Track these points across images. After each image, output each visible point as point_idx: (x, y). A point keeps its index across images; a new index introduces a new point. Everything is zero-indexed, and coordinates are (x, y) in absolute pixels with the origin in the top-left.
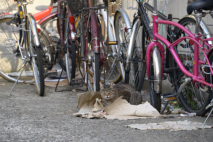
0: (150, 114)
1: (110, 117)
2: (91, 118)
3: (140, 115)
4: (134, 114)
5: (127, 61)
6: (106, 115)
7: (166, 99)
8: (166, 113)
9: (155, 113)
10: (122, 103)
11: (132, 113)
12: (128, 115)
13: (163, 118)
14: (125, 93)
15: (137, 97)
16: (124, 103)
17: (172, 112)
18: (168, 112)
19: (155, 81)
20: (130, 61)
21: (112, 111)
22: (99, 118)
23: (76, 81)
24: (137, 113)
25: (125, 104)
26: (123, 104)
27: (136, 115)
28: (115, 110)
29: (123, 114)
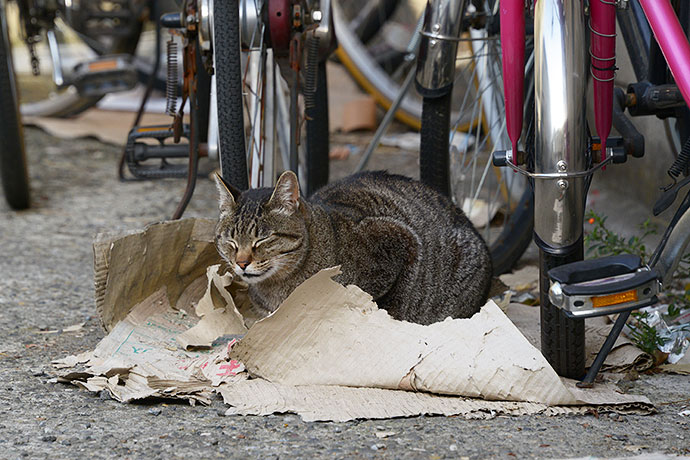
0: (501, 387)
1: (250, 398)
2: (133, 402)
3: (443, 389)
4: (408, 381)
5: (434, 35)
6: (244, 377)
7: (578, 304)
8: (629, 367)
9: (534, 381)
10: (341, 306)
11: (397, 373)
12: (374, 381)
13: (584, 410)
14: (375, 238)
15: (455, 266)
16: (352, 306)
17: (675, 359)
18: (641, 361)
19: (543, 180)
20: (451, 33)
21: (277, 356)
22: (186, 402)
23: (155, 142)
24: (428, 377)
25: (357, 314)
26: (348, 313)
27: (420, 385)
28: (296, 346)
29: (342, 379)
